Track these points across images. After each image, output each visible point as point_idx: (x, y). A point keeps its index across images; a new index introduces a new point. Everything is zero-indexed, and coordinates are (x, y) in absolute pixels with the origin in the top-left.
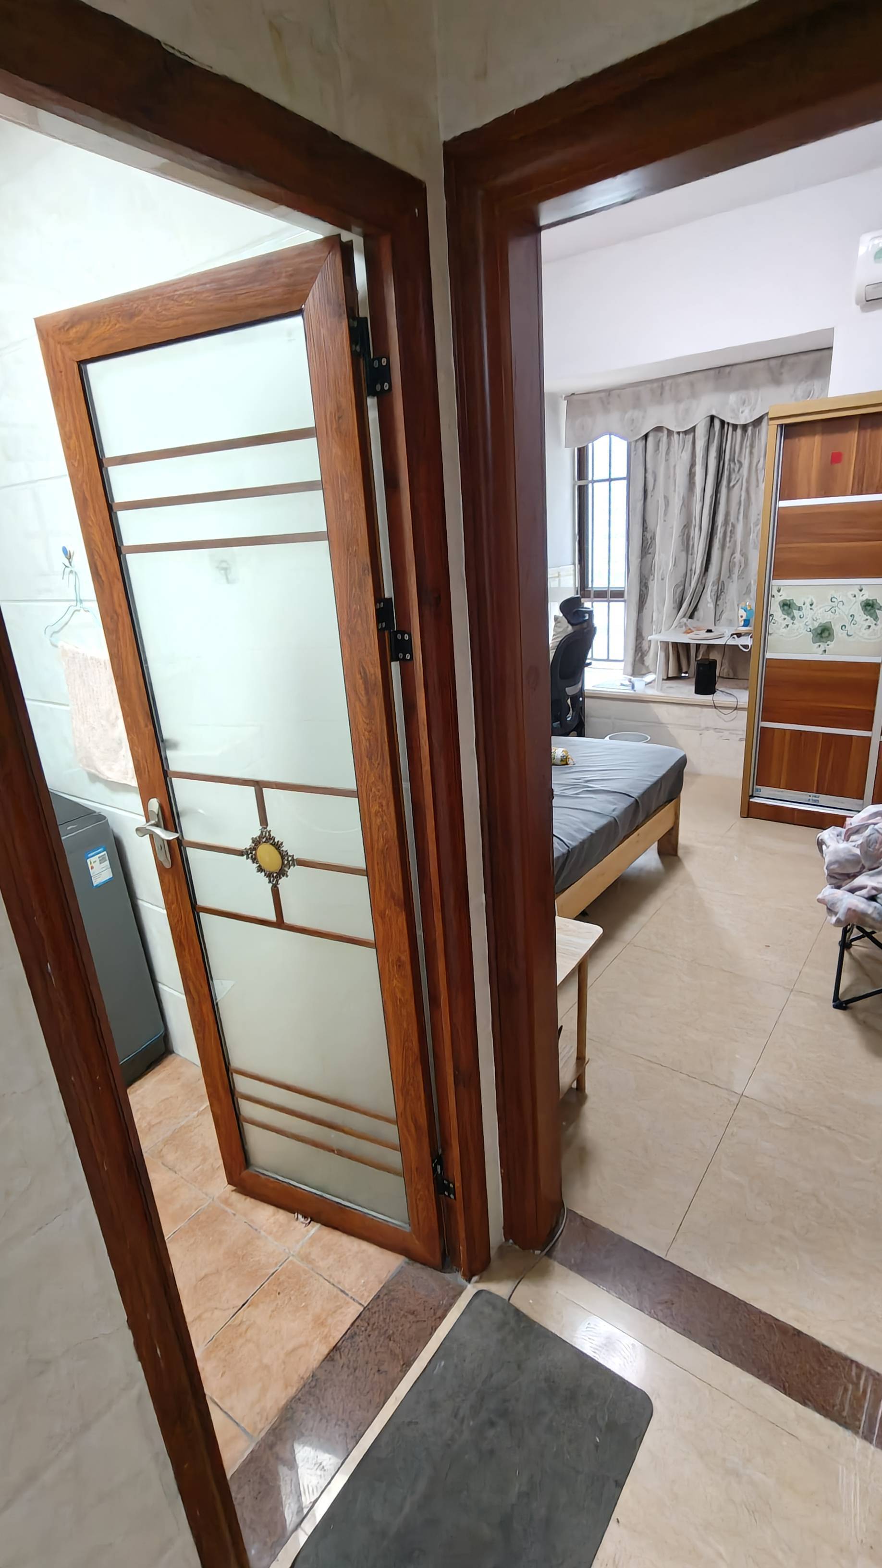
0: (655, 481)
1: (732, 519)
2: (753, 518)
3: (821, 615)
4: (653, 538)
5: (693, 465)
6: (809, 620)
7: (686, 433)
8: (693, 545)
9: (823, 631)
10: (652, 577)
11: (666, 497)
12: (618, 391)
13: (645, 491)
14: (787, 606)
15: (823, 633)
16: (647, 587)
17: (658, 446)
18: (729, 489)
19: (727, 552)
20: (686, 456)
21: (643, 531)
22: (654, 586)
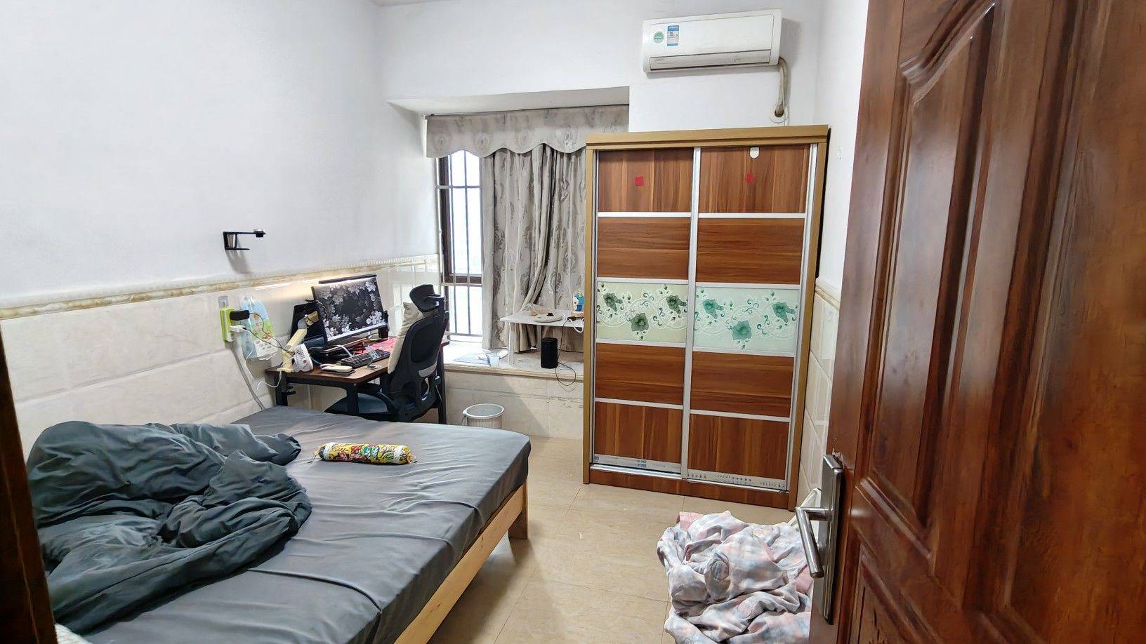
0: (503, 191)
1: (564, 225)
2: (580, 225)
3: (636, 308)
4: (503, 236)
5: (531, 180)
6: (627, 310)
7: (525, 155)
8: (535, 243)
9: (639, 321)
10: (502, 269)
11: (512, 205)
12: (469, 117)
13: (495, 198)
14: (610, 299)
15: (640, 322)
16: (499, 276)
17: (503, 164)
18: (561, 202)
19: (561, 250)
20: (526, 173)
21: (495, 230)
22: (505, 276)
